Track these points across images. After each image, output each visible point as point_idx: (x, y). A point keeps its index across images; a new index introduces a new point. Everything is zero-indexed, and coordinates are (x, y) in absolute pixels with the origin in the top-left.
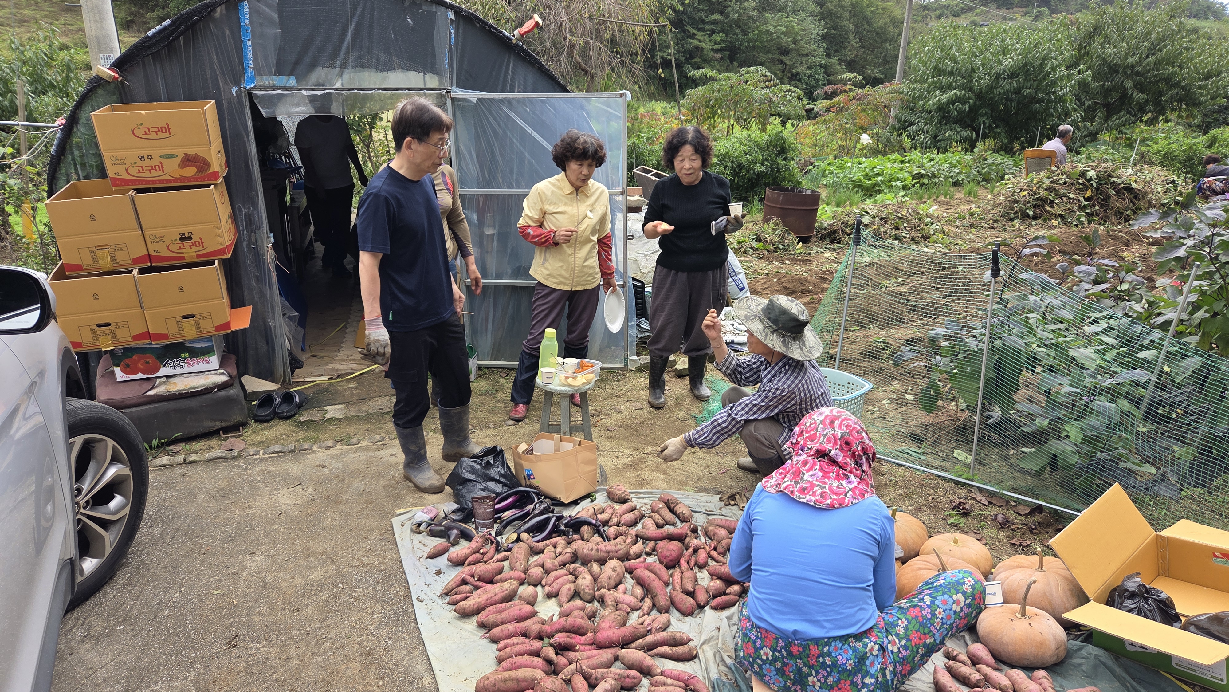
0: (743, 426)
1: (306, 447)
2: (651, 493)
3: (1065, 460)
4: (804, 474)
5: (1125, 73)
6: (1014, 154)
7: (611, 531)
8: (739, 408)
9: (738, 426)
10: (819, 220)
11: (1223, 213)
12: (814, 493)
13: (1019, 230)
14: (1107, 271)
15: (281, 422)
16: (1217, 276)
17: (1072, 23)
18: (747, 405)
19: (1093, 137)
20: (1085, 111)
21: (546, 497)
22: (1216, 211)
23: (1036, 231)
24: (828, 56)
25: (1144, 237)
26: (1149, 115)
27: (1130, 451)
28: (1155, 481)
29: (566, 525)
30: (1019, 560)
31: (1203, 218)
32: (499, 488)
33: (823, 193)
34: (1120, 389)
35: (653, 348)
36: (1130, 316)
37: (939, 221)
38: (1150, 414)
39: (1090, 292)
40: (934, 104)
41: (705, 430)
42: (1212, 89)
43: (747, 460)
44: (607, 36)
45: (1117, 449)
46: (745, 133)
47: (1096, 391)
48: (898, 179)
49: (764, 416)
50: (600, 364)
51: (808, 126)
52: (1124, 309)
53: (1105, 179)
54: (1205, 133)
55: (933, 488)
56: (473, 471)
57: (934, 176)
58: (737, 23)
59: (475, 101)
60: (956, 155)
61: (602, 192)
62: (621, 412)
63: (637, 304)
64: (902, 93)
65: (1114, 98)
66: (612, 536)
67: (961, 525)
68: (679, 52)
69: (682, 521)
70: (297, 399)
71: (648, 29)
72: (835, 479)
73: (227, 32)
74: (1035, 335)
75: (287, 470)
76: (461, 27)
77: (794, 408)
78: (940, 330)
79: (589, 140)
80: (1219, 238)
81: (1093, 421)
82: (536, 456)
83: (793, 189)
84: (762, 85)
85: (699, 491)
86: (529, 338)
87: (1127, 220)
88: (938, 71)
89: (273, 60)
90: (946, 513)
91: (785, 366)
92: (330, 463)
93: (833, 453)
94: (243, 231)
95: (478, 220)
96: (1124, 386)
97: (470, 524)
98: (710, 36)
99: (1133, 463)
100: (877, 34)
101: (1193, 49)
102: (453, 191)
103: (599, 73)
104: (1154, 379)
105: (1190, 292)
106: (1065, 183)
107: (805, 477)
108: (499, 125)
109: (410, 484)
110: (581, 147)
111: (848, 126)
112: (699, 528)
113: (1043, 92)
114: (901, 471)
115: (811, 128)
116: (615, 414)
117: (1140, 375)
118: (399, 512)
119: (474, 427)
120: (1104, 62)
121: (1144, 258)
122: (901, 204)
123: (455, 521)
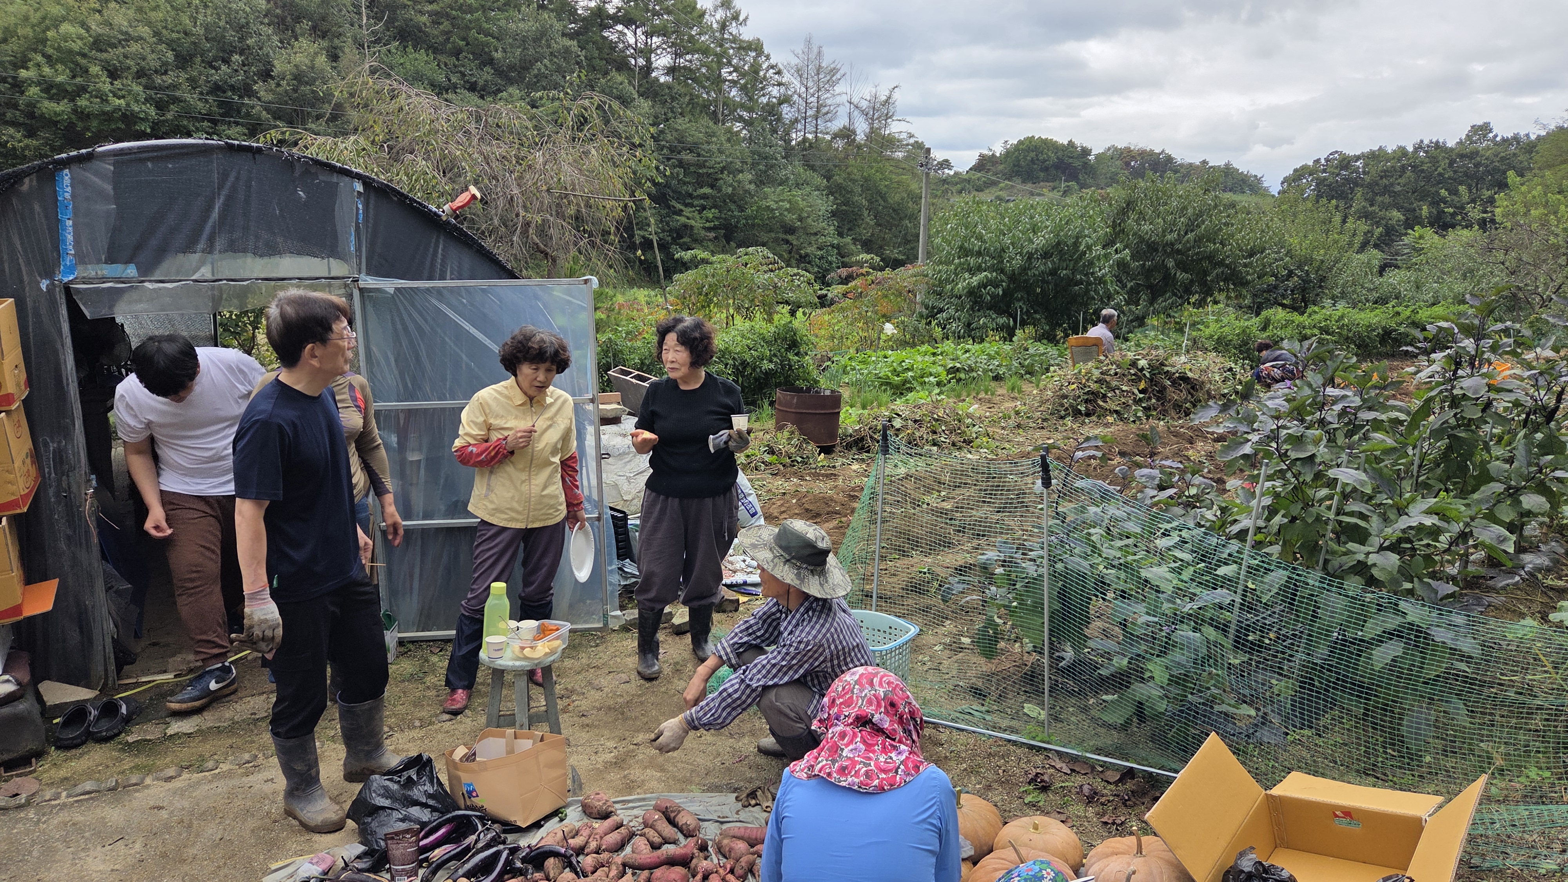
0: (761, 695)
1: (134, 780)
2: (644, 799)
3: (1152, 709)
4: (842, 750)
5: (1165, 251)
6: (1058, 342)
7: (587, 861)
8: (755, 671)
9: (754, 695)
10: (843, 426)
11: (1285, 403)
12: (857, 774)
13: (1072, 429)
14: (1171, 473)
15: (98, 746)
16: (1289, 475)
17: (1104, 199)
18: (764, 666)
19: (1140, 321)
20: (1128, 293)
21: (495, 821)
22: (1277, 401)
23: (1092, 429)
24: (841, 235)
25: (1208, 433)
26: (1197, 296)
27: (1224, 691)
28: (1256, 725)
29: (524, 860)
30: (1113, 844)
31: (1265, 410)
32: (425, 815)
33: (846, 393)
34: (1203, 615)
35: (641, 598)
36: (1203, 526)
37: (982, 422)
38: (1239, 643)
39: (1156, 499)
40: (964, 288)
41: (712, 705)
42: (1257, 266)
43: (769, 741)
44: (571, 211)
45: (1209, 689)
46: (748, 324)
47: (1178, 619)
48: (931, 375)
49: (786, 679)
50: (568, 626)
51: (822, 316)
52: (1195, 518)
53: (1158, 368)
54: (1258, 314)
55: (1003, 757)
56: (387, 794)
57: (971, 370)
58: (731, 197)
59: (392, 291)
60: (994, 345)
61: (565, 401)
62: (600, 689)
63: (617, 541)
64: (927, 276)
65: (1156, 279)
66: (589, 869)
67: (1041, 804)
68: (663, 231)
69: (686, 836)
70: (124, 710)
71: (622, 204)
72: (882, 752)
73: (37, 207)
74: (1100, 555)
75: (103, 818)
76: (372, 202)
77: (823, 666)
78: (992, 555)
79: (546, 338)
80: (1285, 431)
81: (1177, 656)
82: (480, 762)
83: (808, 390)
84: (765, 268)
85: (708, 791)
86: (469, 596)
87: (1187, 415)
88: (965, 252)
89: (103, 243)
90: (1022, 789)
91: (807, 612)
92: (171, 803)
93: (876, 718)
94: (50, 473)
95: (399, 443)
96: (1207, 611)
97: (383, 874)
98: (700, 212)
99: (1229, 705)
100: (894, 210)
101: (1232, 225)
102: (366, 409)
103: (562, 255)
104: (1238, 600)
105: (1263, 495)
106: (1116, 374)
107: (844, 754)
108: (426, 321)
109: (295, 822)
110: (536, 346)
111: (869, 314)
112: (710, 843)
113: (1081, 273)
114: (962, 737)
115: (826, 317)
116: (593, 692)
117: (1223, 595)
118: (274, 866)
119: (391, 728)
120: (1142, 240)
121: (1210, 456)
122: (936, 404)
123: (360, 871)
